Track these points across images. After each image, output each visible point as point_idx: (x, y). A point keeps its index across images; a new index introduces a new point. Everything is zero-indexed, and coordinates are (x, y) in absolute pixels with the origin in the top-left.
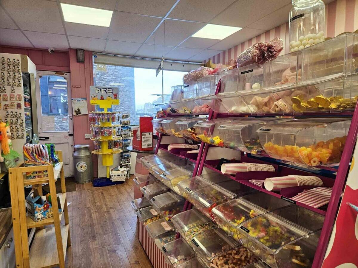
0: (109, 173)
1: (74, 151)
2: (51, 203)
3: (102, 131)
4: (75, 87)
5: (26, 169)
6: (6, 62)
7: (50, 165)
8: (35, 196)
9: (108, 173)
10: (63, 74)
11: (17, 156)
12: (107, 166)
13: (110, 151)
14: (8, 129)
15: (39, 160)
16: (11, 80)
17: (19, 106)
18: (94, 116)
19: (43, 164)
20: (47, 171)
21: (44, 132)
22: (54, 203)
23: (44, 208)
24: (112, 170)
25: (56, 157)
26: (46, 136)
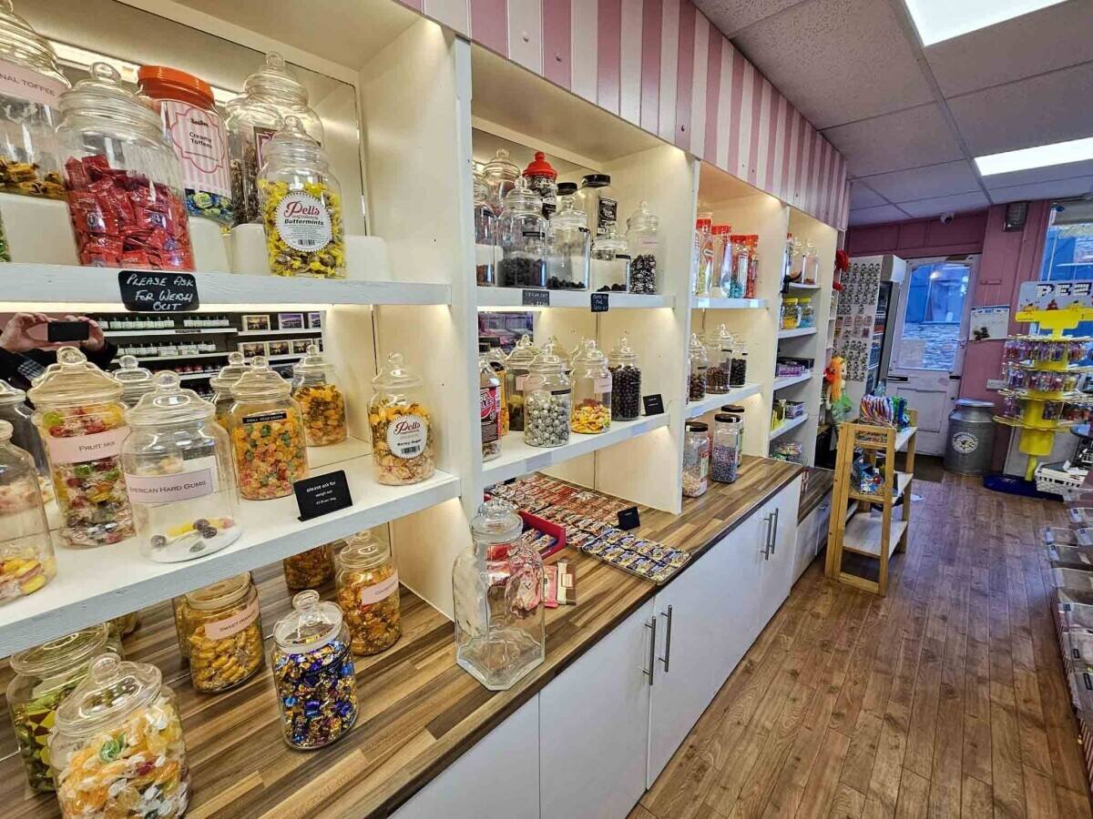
0: (1034, 471)
1: (955, 411)
2: (884, 477)
3: (1034, 378)
4: (986, 284)
5: (859, 427)
6: (859, 270)
7: (893, 428)
8: (865, 462)
9: (1030, 470)
10: (964, 259)
11: (849, 405)
12: (1030, 456)
13: (1047, 424)
14: (844, 366)
15: (879, 419)
16: (861, 296)
17: (866, 333)
18: (1017, 347)
19: (882, 425)
20: (886, 435)
21: (900, 367)
22: (889, 479)
23: (874, 481)
24: (1043, 466)
25: (906, 418)
26: (904, 374)
